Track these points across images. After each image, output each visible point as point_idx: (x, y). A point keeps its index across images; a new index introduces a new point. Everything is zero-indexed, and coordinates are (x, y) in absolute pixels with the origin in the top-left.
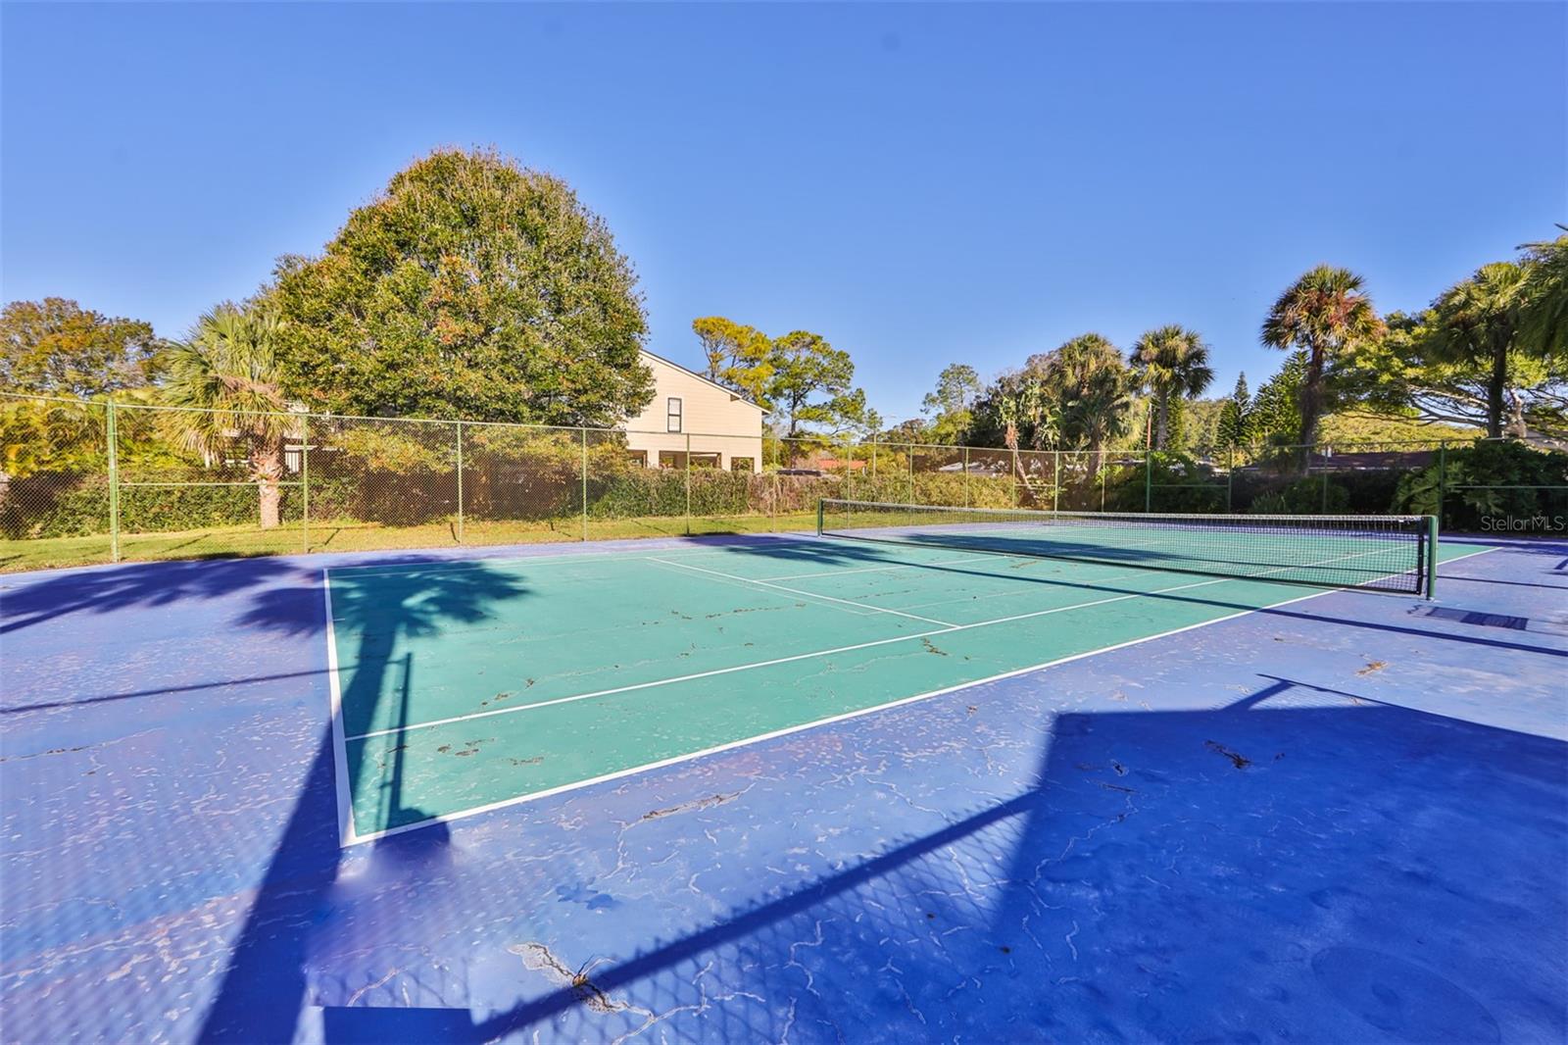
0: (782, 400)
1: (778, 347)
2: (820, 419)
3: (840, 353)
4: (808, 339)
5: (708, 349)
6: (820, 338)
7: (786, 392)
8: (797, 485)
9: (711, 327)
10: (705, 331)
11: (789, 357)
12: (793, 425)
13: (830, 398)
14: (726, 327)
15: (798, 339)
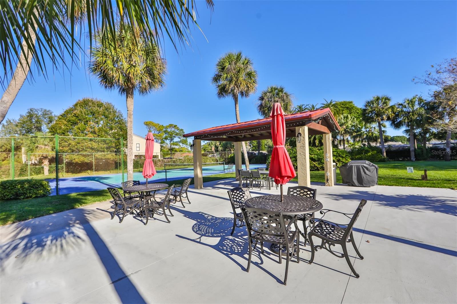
0: (167, 140)
1: (166, 128)
2: (176, 145)
3: (181, 129)
4: (173, 126)
5: (148, 129)
6: (176, 125)
7: (169, 138)
8: (166, 161)
9: (149, 124)
10: (147, 124)
11: (169, 130)
12: (171, 146)
13: (179, 140)
14: (152, 124)
15: (171, 126)
